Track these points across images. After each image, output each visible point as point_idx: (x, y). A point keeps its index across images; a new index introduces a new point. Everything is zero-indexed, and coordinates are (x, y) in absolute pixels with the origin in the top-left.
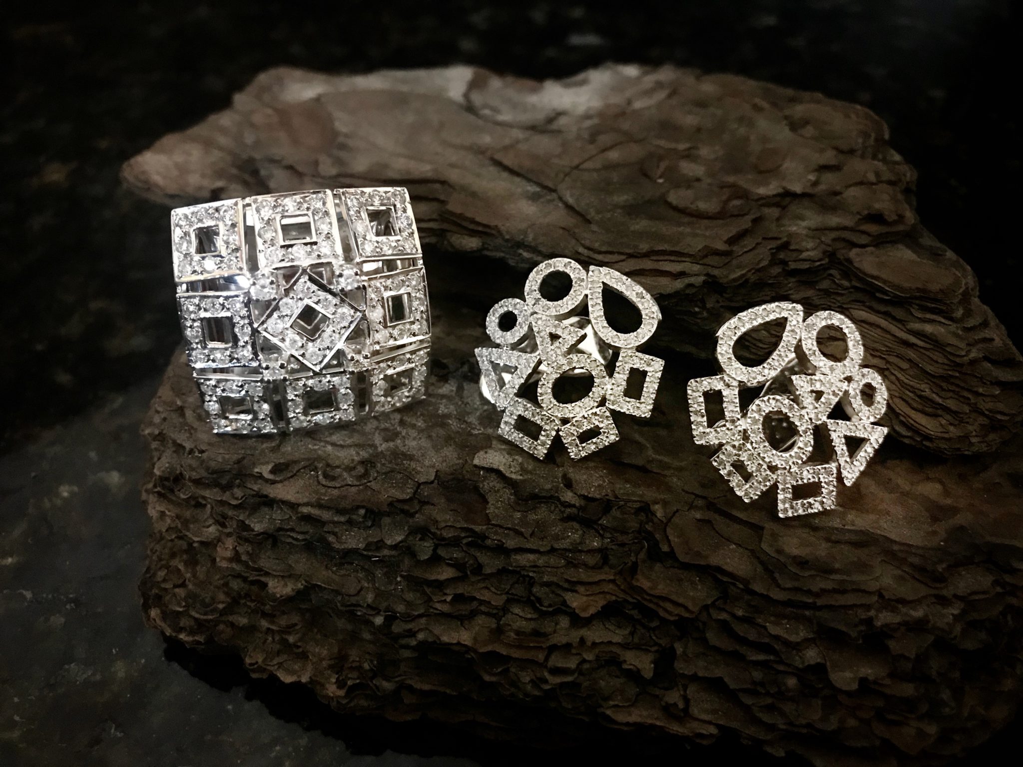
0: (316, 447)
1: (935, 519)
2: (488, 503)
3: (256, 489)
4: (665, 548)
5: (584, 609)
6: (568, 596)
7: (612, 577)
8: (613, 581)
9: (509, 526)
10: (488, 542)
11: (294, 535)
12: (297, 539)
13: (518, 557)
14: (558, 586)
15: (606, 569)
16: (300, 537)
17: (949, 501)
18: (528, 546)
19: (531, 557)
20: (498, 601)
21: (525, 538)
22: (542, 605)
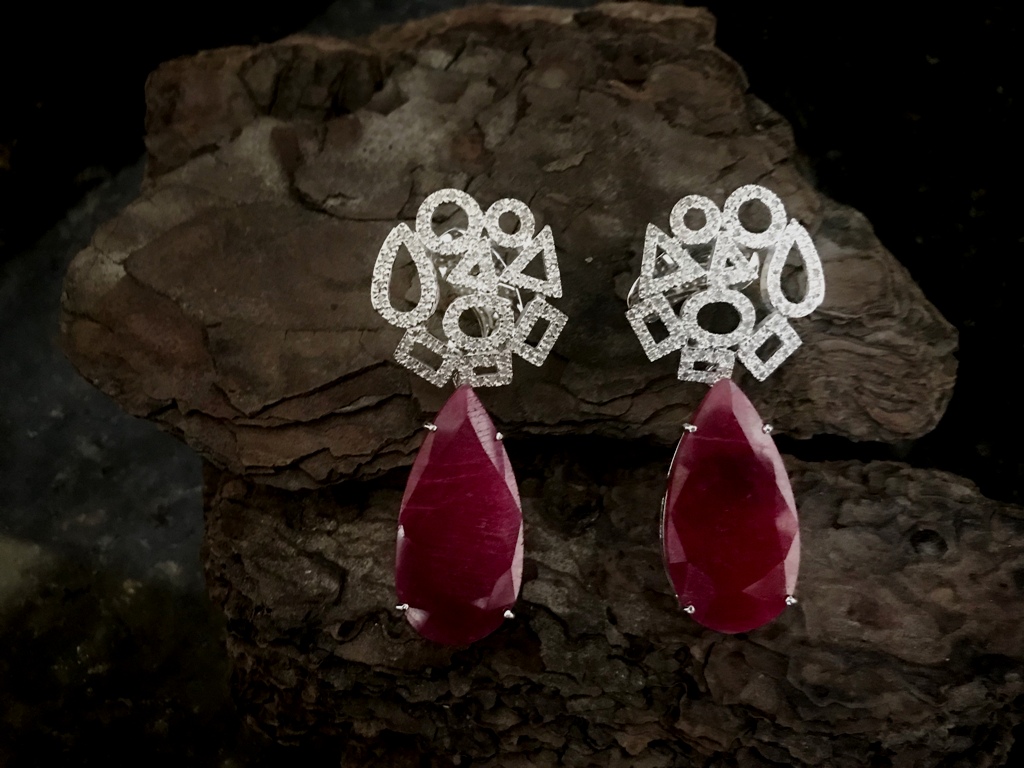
0: (374, 591)
1: (944, 630)
2: (540, 643)
3: (328, 649)
4: (702, 689)
5: (633, 747)
6: (619, 736)
7: (657, 719)
8: (657, 723)
9: (563, 670)
10: (546, 691)
11: (371, 689)
12: (373, 692)
13: (573, 703)
14: (609, 727)
15: (651, 711)
16: (375, 690)
17: (957, 607)
18: (582, 692)
19: (585, 701)
20: (558, 744)
21: (578, 684)
22: (596, 745)
